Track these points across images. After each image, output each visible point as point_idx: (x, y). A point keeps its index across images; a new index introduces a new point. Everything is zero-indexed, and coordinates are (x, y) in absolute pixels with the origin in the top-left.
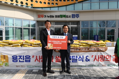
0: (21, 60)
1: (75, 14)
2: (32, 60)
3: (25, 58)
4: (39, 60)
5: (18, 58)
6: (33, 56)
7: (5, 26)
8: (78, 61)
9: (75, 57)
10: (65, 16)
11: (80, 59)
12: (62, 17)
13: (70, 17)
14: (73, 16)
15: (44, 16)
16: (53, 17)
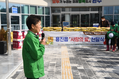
0: (62, 40)
2: (69, 40)
3: (64, 39)
4: (73, 40)
5: (60, 38)
6: (70, 38)
7: (21, 14)
8: (100, 41)
9: (98, 38)
11: (101, 39)
12: (81, 2)
13: (91, 2)
14: (94, 1)
15: (60, 2)
16: (70, 2)
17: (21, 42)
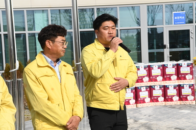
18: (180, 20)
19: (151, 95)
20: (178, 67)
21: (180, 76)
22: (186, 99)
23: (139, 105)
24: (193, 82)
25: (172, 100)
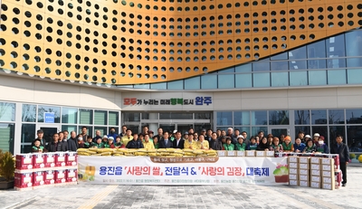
0: (110, 172)
1: (204, 96)
2: (124, 172)
3: (115, 169)
4: (132, 172)
5: (108, 169)
6: (126, 167)
7: (61, 124)
8: (181, 173)
9: (178, 169)
10: (181, 101)
11: (184, 171)
12: (176, 104)
13: (193, 104)
14: (199, 101)
15: (138, 102)
16: (156, 102)
17: (28, 176)
18: (50, 120)
19: (45, 179)
20: (67, 156)
21: (67, 162)
22: (71, 180)
23: (35, 187)
24: (76, 167)
25: (60, 182)
